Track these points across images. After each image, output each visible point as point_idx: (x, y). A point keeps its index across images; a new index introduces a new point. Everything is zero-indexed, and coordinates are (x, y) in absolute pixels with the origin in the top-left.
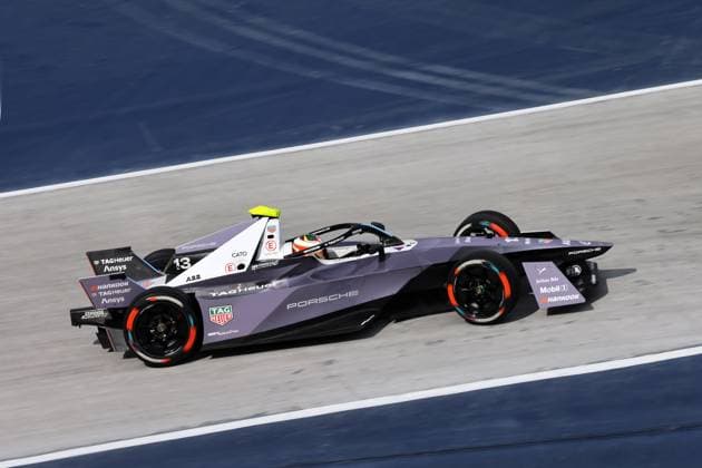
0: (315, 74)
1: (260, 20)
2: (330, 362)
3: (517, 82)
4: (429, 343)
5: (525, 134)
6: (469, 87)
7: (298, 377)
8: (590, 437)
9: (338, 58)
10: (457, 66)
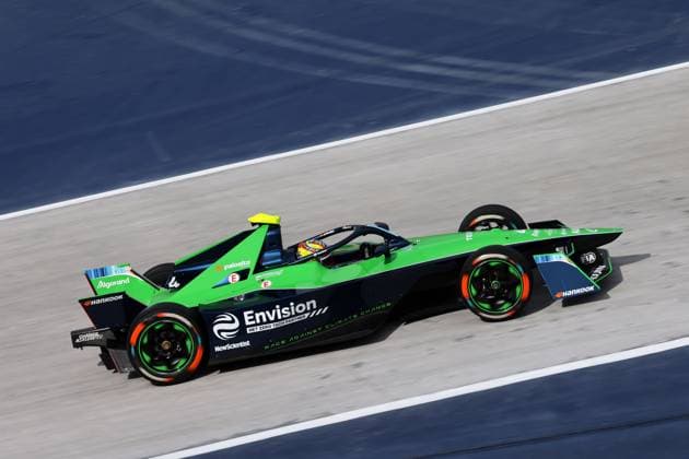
0: (322, 73)
1: (262, 21)
2: (358, 365)
3: (528, 69)
4: (459, 340)
5: (541, 121)
6: (481, 76)
7: (327, 382)
8: (631, 425)
9: (344, 56)
10: (466, 56)
